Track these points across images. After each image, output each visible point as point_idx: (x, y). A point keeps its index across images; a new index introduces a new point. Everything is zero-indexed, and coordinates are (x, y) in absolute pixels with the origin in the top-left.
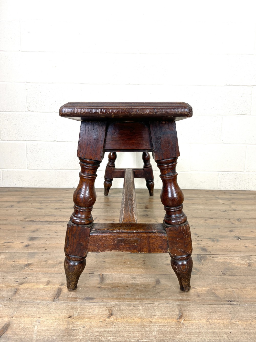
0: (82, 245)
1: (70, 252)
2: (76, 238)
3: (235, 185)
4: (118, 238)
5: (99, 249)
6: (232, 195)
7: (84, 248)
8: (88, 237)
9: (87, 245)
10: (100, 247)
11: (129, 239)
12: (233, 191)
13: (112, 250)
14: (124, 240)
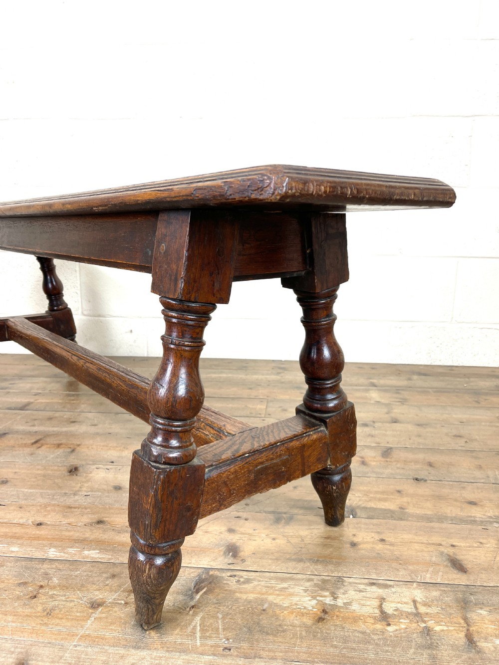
0: (189, 509)
1: (164, 535)
2: (176, 499)
3: (429, 353)
4: (257, 466)
5: (221, 505)
6: (415, 377)
7: (192, 514)
8: (202, 485)
9: (198, 506)
10: (224, 500)
11: (275, 461)
12: (421, 367)
13: (245, 496)
14: (266, 468)
